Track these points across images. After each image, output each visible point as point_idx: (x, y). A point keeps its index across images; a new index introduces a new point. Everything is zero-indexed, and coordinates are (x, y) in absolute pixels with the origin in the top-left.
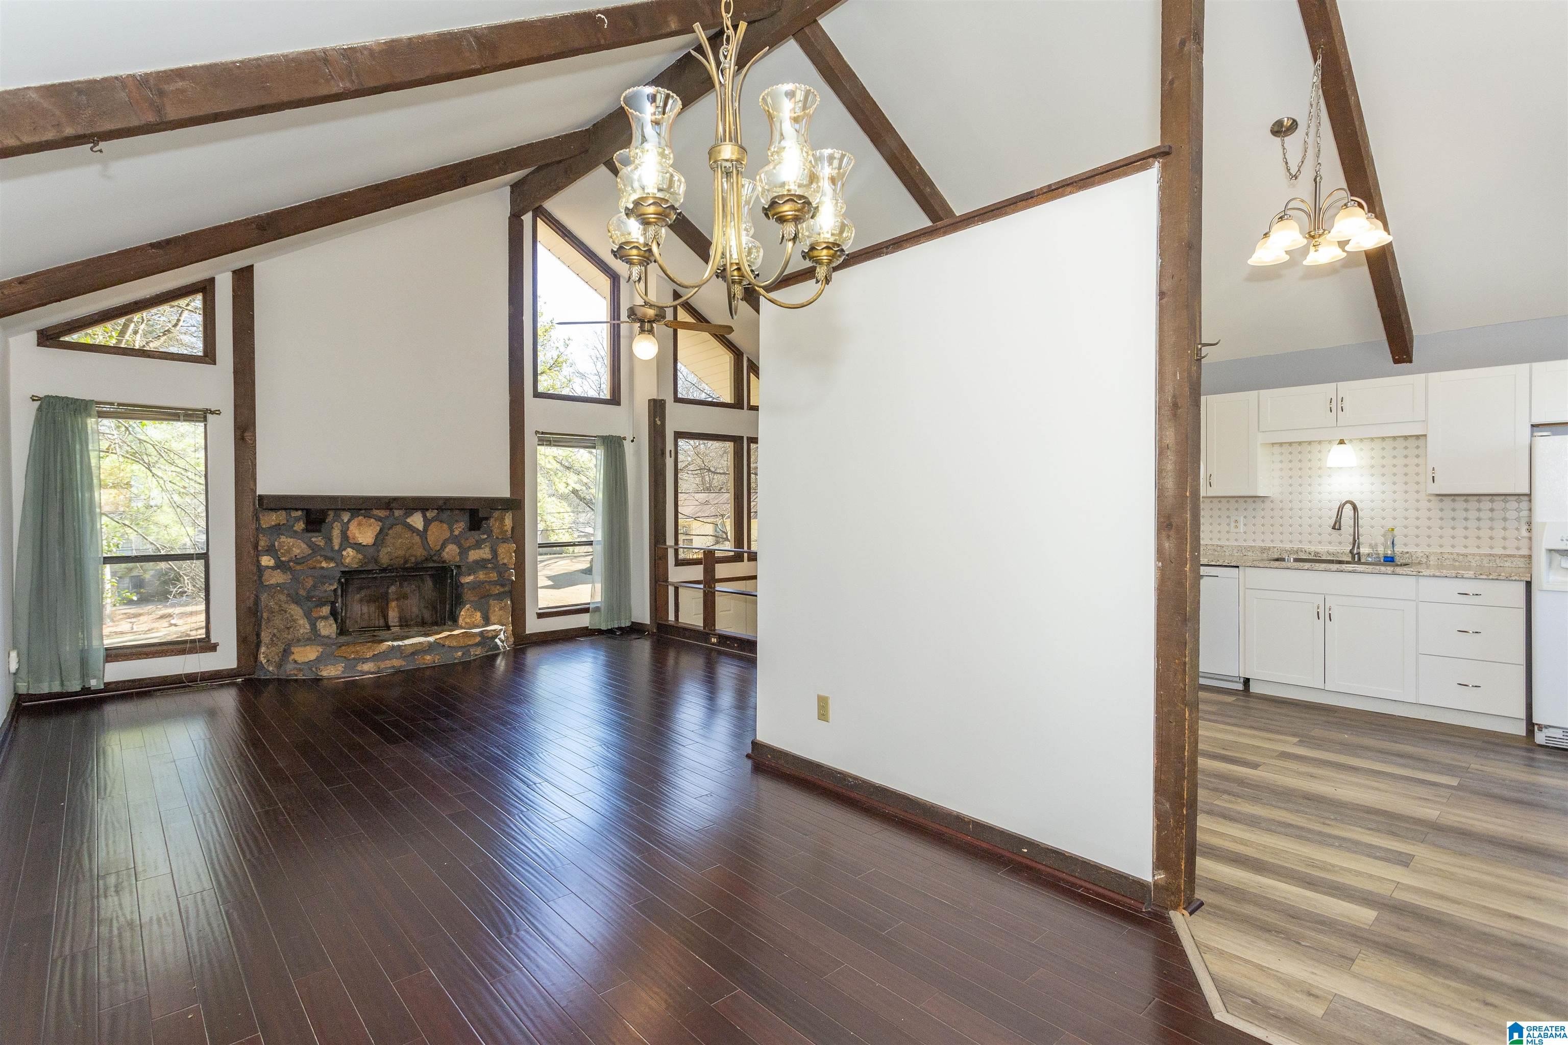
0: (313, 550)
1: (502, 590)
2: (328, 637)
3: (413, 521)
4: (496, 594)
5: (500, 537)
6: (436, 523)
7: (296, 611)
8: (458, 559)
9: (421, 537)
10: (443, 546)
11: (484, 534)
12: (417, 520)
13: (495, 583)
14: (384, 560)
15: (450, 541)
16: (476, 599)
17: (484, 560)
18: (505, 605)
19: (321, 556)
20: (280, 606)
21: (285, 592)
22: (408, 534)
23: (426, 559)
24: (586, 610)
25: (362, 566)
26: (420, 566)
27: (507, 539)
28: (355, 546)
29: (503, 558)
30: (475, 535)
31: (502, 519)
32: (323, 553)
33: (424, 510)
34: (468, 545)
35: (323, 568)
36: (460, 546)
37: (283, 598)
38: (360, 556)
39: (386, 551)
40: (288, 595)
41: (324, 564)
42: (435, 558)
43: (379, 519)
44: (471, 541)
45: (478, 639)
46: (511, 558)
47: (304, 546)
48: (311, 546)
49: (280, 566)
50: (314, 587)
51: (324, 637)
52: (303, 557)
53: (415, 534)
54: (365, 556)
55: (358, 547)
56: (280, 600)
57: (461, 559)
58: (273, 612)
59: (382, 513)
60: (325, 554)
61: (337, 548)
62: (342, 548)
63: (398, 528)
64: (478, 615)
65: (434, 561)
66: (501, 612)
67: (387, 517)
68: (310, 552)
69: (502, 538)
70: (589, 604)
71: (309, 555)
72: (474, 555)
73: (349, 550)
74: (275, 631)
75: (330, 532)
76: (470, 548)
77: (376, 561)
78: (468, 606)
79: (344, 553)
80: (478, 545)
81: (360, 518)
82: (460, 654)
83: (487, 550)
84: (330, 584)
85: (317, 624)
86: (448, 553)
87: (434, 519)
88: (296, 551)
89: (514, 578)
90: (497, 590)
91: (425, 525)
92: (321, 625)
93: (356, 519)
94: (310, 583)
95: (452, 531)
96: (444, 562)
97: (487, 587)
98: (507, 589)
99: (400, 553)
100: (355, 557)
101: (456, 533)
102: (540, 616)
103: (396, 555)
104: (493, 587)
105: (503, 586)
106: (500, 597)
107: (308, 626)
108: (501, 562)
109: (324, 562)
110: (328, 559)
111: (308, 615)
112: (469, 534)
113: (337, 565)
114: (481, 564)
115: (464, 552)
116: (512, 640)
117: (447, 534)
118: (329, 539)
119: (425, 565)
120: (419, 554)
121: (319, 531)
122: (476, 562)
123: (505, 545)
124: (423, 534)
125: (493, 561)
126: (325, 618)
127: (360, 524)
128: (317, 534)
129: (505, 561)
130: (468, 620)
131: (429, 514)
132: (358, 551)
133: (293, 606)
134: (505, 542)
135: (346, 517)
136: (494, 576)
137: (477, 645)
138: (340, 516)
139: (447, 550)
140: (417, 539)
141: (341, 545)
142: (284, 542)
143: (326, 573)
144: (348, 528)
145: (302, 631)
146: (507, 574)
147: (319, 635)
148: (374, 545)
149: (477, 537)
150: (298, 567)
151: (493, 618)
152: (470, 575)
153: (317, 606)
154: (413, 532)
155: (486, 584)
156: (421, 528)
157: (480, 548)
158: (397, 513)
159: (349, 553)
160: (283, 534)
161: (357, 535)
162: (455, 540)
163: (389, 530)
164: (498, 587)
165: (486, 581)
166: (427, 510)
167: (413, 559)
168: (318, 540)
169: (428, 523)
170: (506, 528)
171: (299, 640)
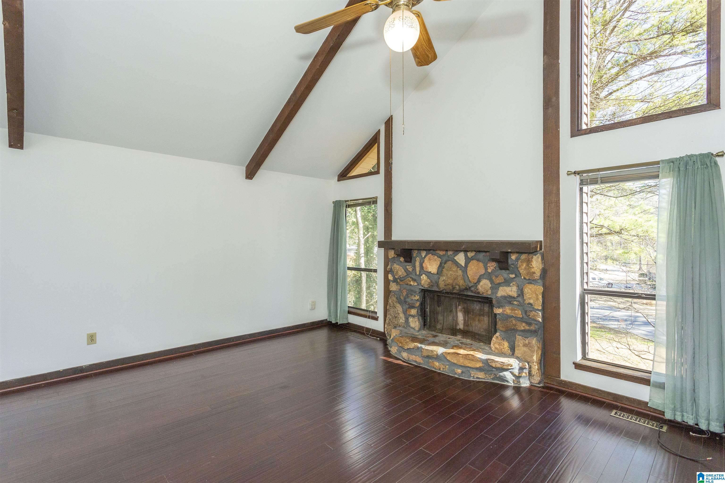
0: (407, 273)
1: (527, 328)
2: (414, 329)
3: (458, 259)
4: (522, 331)
5: (527, 278)
6: (474, 262)
7: (399, 308)
8: (490, 292)
9: (463, 272)
10: (479, 281)
11: (512, 274)
12: (461, 258)
13: (521, 320)
14: (442, 285)
15: (485, 276)
16: (504, 329)
17: (510, 297)
18: (529, 343)
19: (411, 278)
20: (393, 304)
21: (396, 296)
22: (455, 268)
23: (466, 289)
24: (646, 382)
25: (429, 287)
26: (462, 293)
27: (535, 280)
28: (427, 273)
29: (530, 298)
30: (504, 274)
31: (529, 262)
32: (411, 276)
33: (466, 251)
34: (498, 281)
35: (411, 285)
36: (492, 282)
37: (395, 299)
38: (429, 280)
39: (443, 279)
40: (397, 298)
41: (412, 283)
42: (473, 289)
43: (440, 257)
44: (500, 280)
45: (479, 365)
46: (537, 299)
47: (403, 271)
48: (406, 270)
49: (395, 281)
50: (407, 296)
51: (412, 328)
52: (403, 277)
53: (459, 269)
54: (431, 281)
55: (428, 274)
56: (393, 300)
57: (492, 293)
58: (390, 307)
59: (441, 253)
60: (413, 277)
61: (418, 273)
62: (420, 275)
63: (449, 263)
64: (506, 344)
65: (472, 291)
66: (525, 349)
67: (444, 255)
68: (406, 274)
69: (529, 279)
70: (650, 372)
71: (406, 276)
72: (503, 291)
73: (424, 275)
74: (391, 317)
75: (415, 263)
76: (499, 284)
77: (438, 286)
78: (498, 334)
79: (422, 277)
80: (507, 282)
81: (430, 255)
82: (459, 371)
83: (515, 289)
84: (415, 296)
85: (409, 319)
86: (481, 287)
87: (472, 259)
88: (400, 273)
89: (540, 320)
90: (523, 326)
91: (465, 263)
92: (411, 319)
93: (428, 256)
94: (405, 294)
95: (486, 269)
96: (479, 293)
97: (514, 322)
98: (532, 328)
99: (450, 281)
100: (426, 281)
101: (489, 271)
102: (578, 366)
103: (447, 282)
104: (519, 323)
105: (529, 324)
106: (526, 333)
107: (404, 319)
108: (527, 302)
109: (412, 282)
110: (414, 280)
111: (405, 312)
112: (500, 271)
113: (418, 285)
114: (509, 300)
115: (495, 287)
116: (537, 379)
117: (482, 271)
118: (414, 267)
119: (465, 293)
120: (461, 284)
121: (410, 262)
122: (505, 297)
123: (531, 286)
124: (465, 269)
125: (520, 299)
126: (413, 316)
127: (430, 259)
128: (410, 264)
129: (531, 301)
130: (497, 346)
131: (470, 254)
132: (428, 277)
133: (398, 305)
134: (531, 283)
135: (423, 254)
136: (519, 313)
137: (480, 369)
138: (420, 253)
139: (481, 283)
140: (460, 272)
141: (420, 272)
142: (395, 267)
143: (413, 289)
144: (424, 261)
145: (401, 321)
146: (532, 314)
147: (410, 326)
148: (437, 274)
149: (506, 276)
150: (401, 283)
151: (517, 352)
152: (499, 308)
153: (409, 308)
154: (458, 267)
155: (513, 319)
156: (463, 265)
157: (509, 286)
158: (450, 253)
159: (424, 277)
160: (395, 263)
161: (428, 266)
162: (489, 276)
163: (445, 264)
164: (524, 324)
165: (513, 317)
166: (468, 251)
167: (457, 287)
168: (410, 268)
169: (468, 260)
170: (533, 270)
171: (400, 326)
